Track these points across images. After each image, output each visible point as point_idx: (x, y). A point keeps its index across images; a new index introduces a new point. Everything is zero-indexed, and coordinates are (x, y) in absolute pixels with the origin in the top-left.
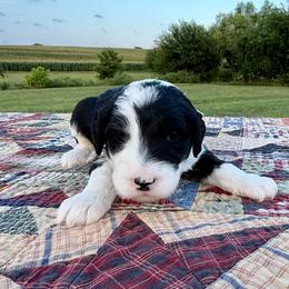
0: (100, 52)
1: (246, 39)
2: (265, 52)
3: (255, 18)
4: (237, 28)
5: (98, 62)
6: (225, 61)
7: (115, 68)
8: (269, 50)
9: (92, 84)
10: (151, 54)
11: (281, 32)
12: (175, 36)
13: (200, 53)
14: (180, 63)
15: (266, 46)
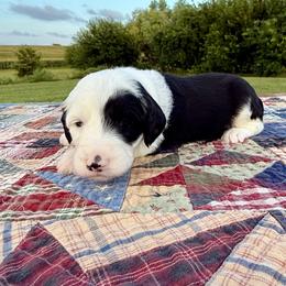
0: (16, 50)
1: (161, 34)
2: (179, 46)
3: (169, 14)
4: (152, 24)
5: (16, 60)
6: (143, 55)
7: (34, 65)
8: (183, 43)
9: (10, 82)
10: (70, 51)
11: (193, 26)
12: (93, 32)
13: (119, 48)
14: (100, 58)
15: (180, 40)
